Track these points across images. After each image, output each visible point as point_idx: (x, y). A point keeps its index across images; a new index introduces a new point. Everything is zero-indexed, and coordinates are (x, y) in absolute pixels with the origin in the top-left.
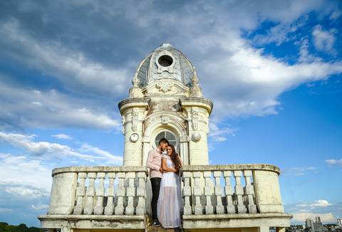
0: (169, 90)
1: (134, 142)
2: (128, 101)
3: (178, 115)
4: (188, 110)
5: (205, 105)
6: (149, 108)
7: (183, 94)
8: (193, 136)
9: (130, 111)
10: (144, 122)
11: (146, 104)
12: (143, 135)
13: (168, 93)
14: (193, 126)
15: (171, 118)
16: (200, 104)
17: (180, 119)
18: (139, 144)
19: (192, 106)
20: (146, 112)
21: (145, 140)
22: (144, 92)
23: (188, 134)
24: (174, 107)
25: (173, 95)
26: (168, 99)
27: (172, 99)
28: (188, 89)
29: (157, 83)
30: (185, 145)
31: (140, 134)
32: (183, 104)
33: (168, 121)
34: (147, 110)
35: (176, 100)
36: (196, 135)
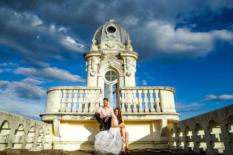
0: (114, 47)
1: (93, 76)
2: (89, 53)
3: (118, 61)
4: (124, 58)
5: (134, 56)
6: (102, 57)
7: (121, 49)
8: (127, 73)
9: (90, 58)
10: (98, 65)
11: (100, 54)
12: (98, 72)
13: (113, 48)
14: (127, 68)
15: (114, 63)
16: (131, 55)
17: (120, 64)
18: (95, 77)
19: (126, 56)
20: (100, 59)
21: (99, 75)
22: (99, 48)
23: (124, 72)
24: (116, 56)
25: (115, 50)
26: (113, 52)
27: (115, 52)
28: (124, 46)
29: (107, 42)
30: (122, 78)
31: (96, 71)
32: (121, 55)
33: (113, 65)
34: (101, 58)
35: (117, 53)
36: (129, 73)
